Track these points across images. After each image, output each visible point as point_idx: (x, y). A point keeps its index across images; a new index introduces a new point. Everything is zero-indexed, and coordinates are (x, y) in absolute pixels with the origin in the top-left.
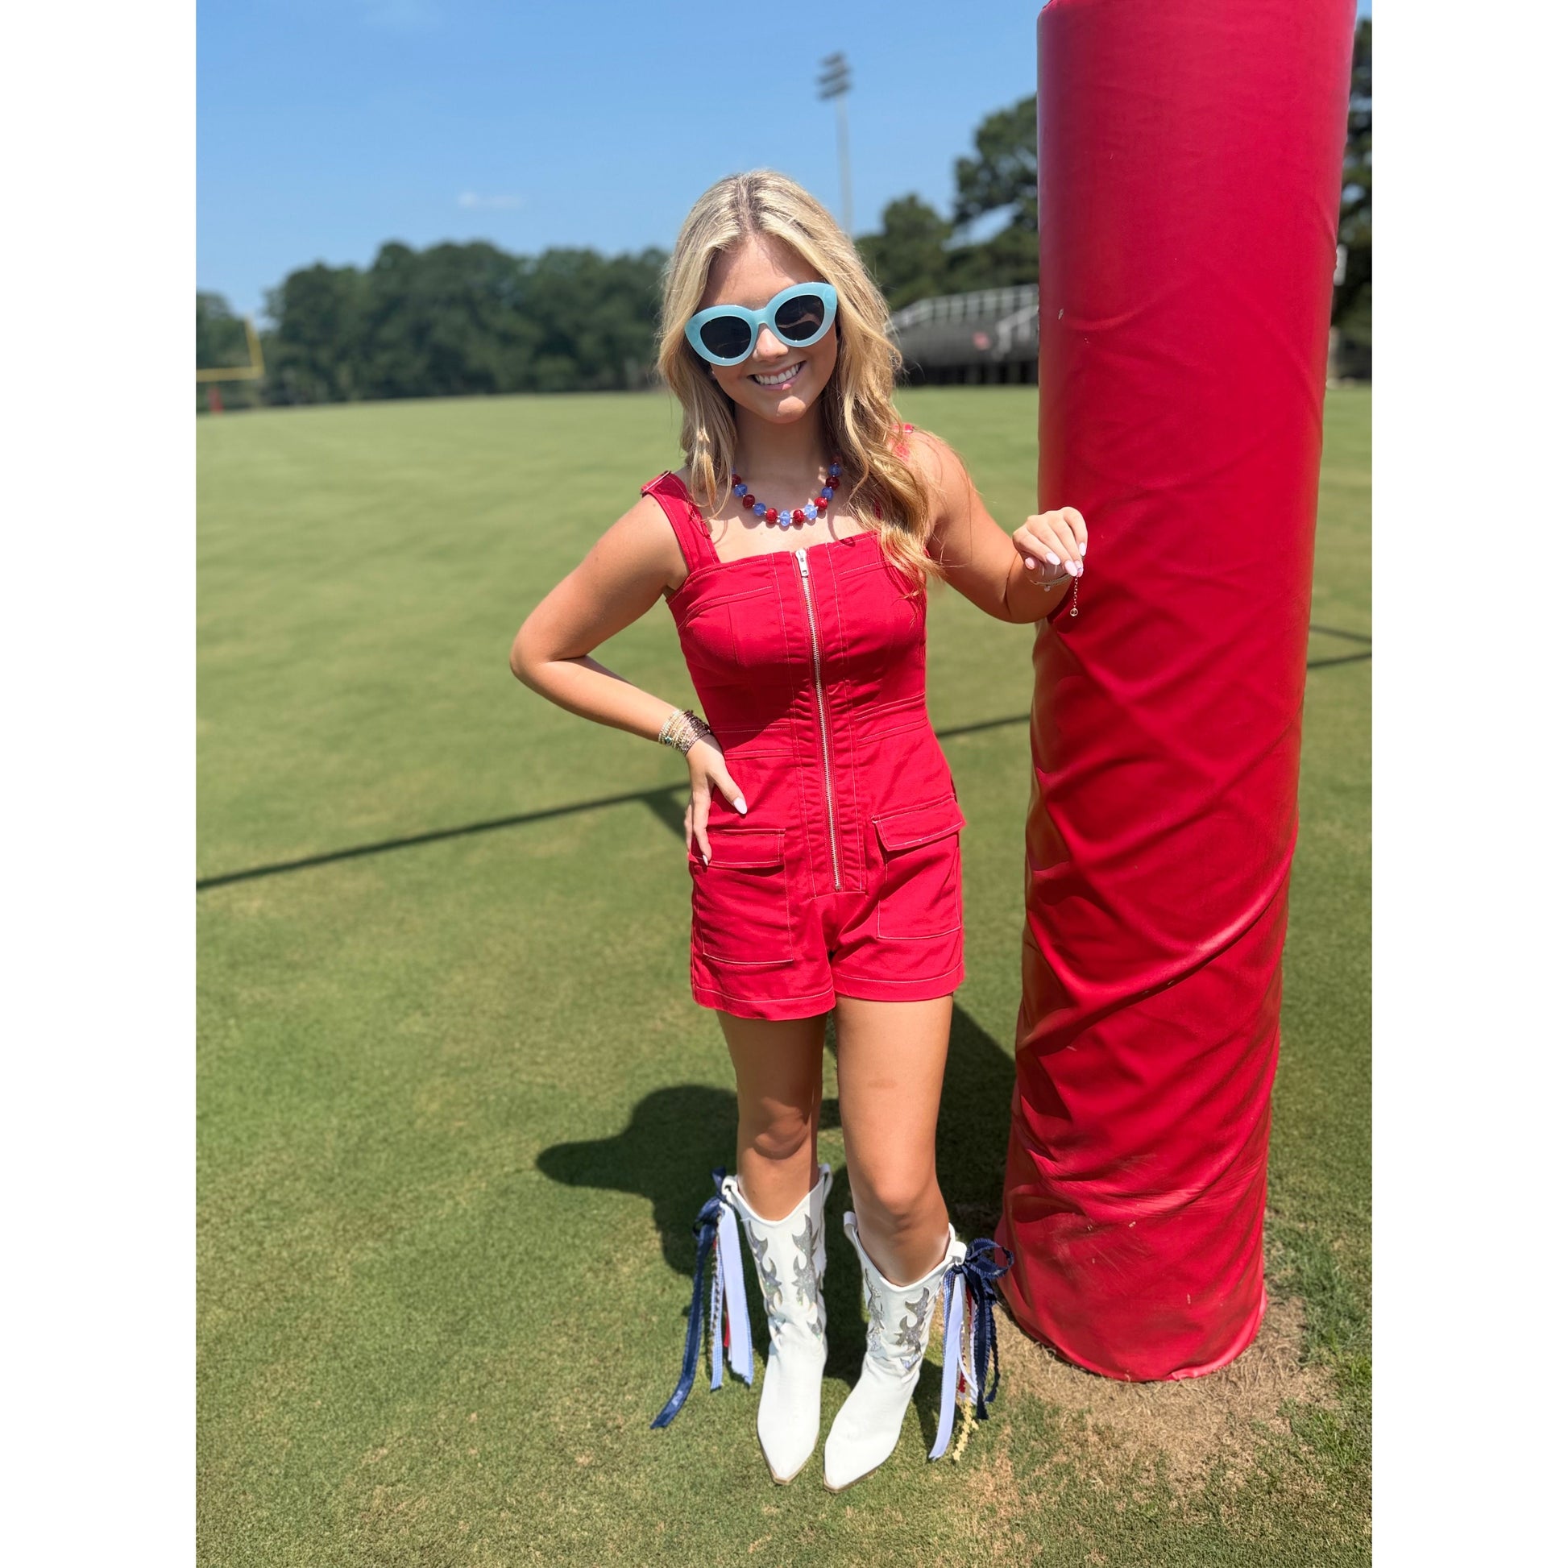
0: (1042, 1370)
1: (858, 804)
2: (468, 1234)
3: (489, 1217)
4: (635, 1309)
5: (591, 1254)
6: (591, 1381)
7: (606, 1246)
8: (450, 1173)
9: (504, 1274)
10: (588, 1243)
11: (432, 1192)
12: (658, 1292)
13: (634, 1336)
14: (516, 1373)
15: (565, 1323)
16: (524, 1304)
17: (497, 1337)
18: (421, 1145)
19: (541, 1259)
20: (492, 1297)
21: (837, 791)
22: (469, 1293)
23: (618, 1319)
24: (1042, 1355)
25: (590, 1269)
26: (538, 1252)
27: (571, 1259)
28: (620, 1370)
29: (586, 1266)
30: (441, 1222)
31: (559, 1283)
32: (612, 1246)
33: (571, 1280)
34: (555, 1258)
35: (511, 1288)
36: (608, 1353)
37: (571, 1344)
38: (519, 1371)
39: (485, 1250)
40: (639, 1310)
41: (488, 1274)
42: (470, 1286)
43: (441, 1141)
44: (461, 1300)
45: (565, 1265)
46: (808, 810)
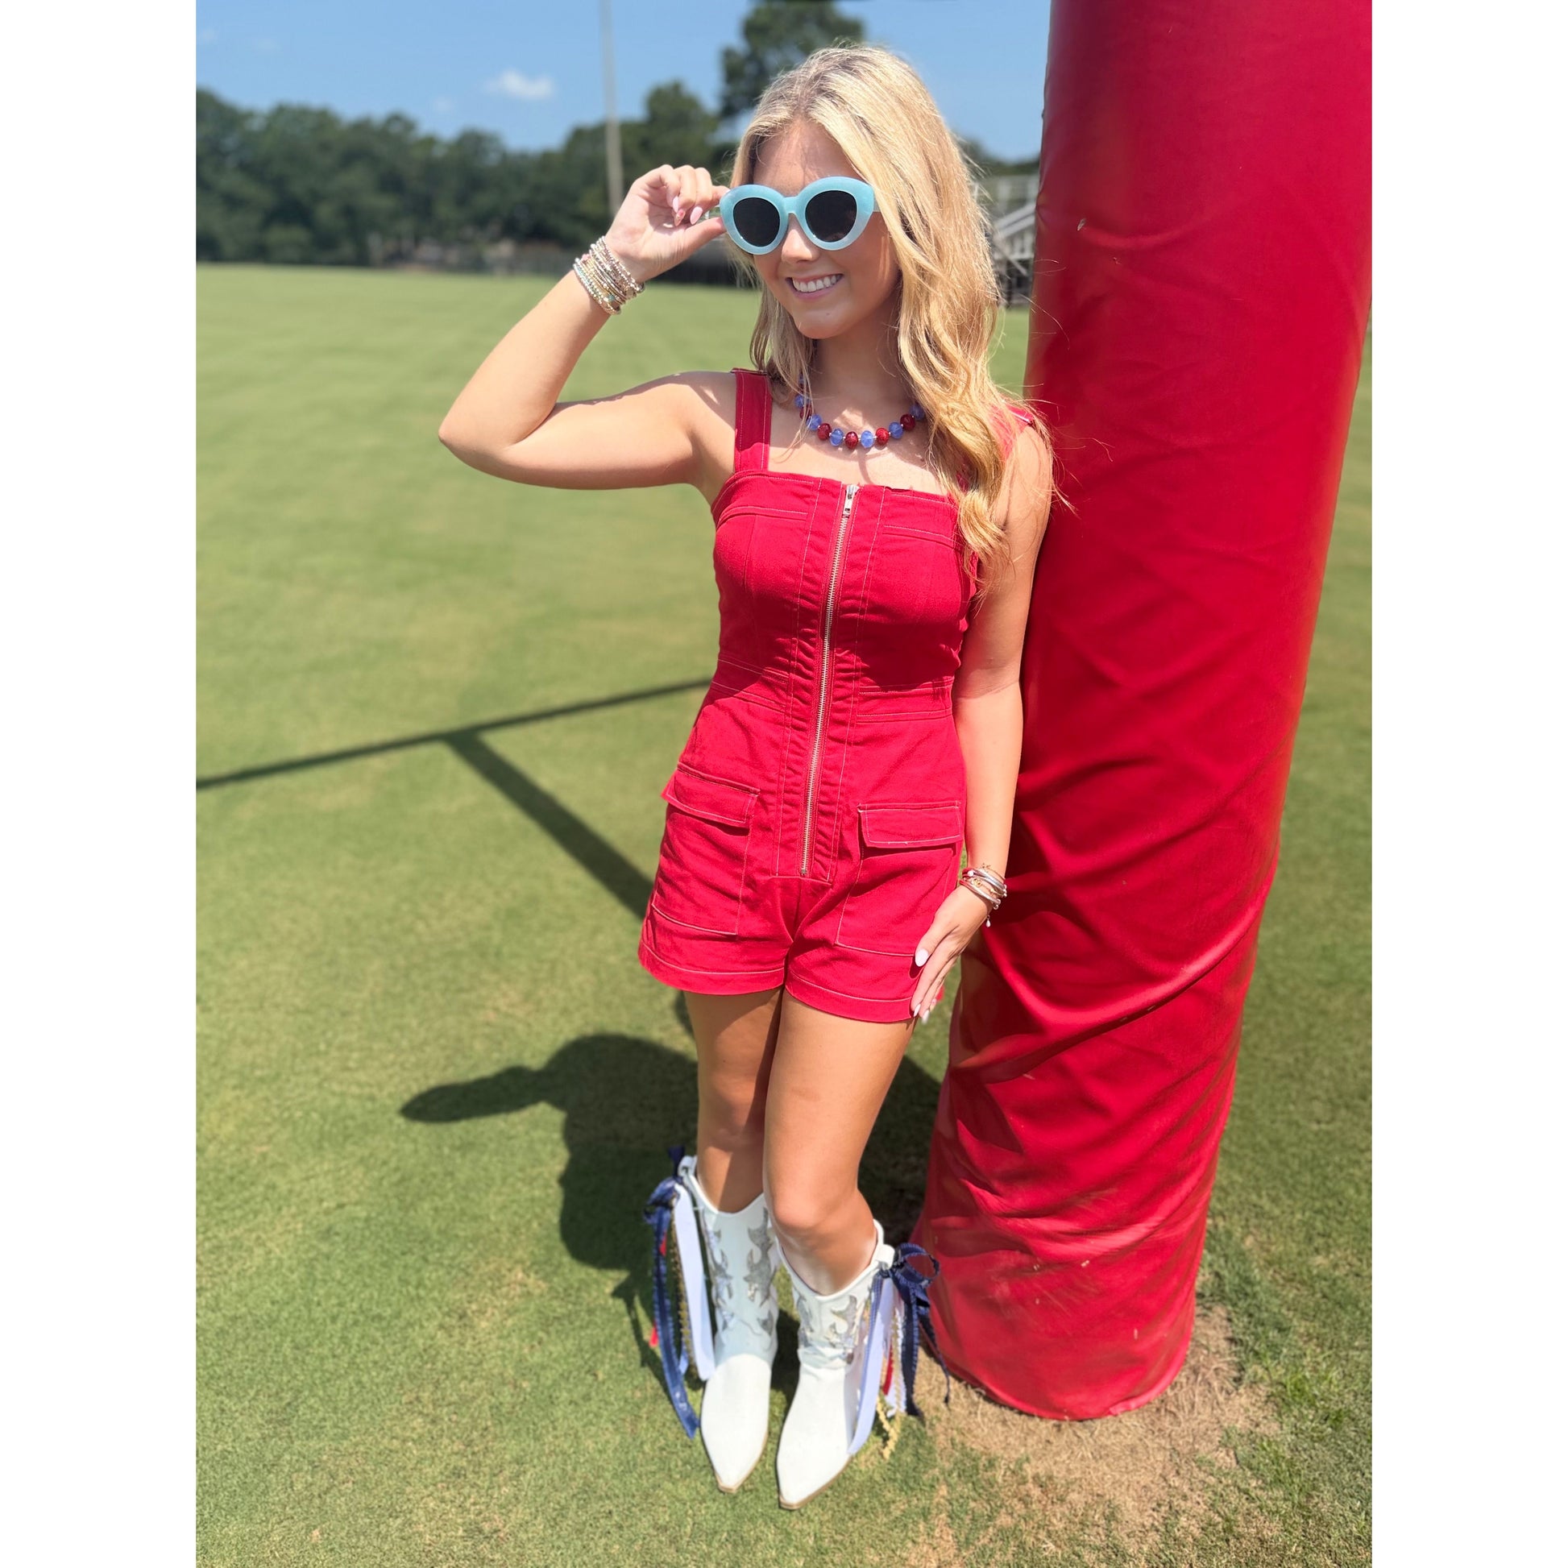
1: (843, 785)
2: (286, 1290)
3: (310, 1265)
4: (501, 1374)
5: (440, 1308)
6: (457, 1473)
7: (458, 1297)
8: (256, 1213)
9: (336, 1341)
10: (436, 1294)
11: (235, 1238)
12: (526, 1351)
13: (504, 1410)
14: (365, 1471)
15: (418, 1399)
16: (365, 1379)
17: (336, 1426)
18: (217, 1179)
19: (380, 1317)
20: (323, 1372)
22: (296, 1370)
23: (481, 1390)
25: (441, 1327)
26: (376, 1311)
27: (417, 1316)
28: (492, 1456)
29: (436, 1323)
30: (251, 1278)
31: (405, 1348)
32: (464, 1295)
33: (420, 1342)
34: (398, 1315)
35: (346, 1358)
36: (475, 1434)
37: (429, 1426)
38: (367, 1468)
39: (310, 1311)
40: (506, 1375)
41: (316, 1342)
42: (295, 1359)
43: (241, 1172)
44: (285, 1379)
45: (410, 1324)
46: (788, 777)
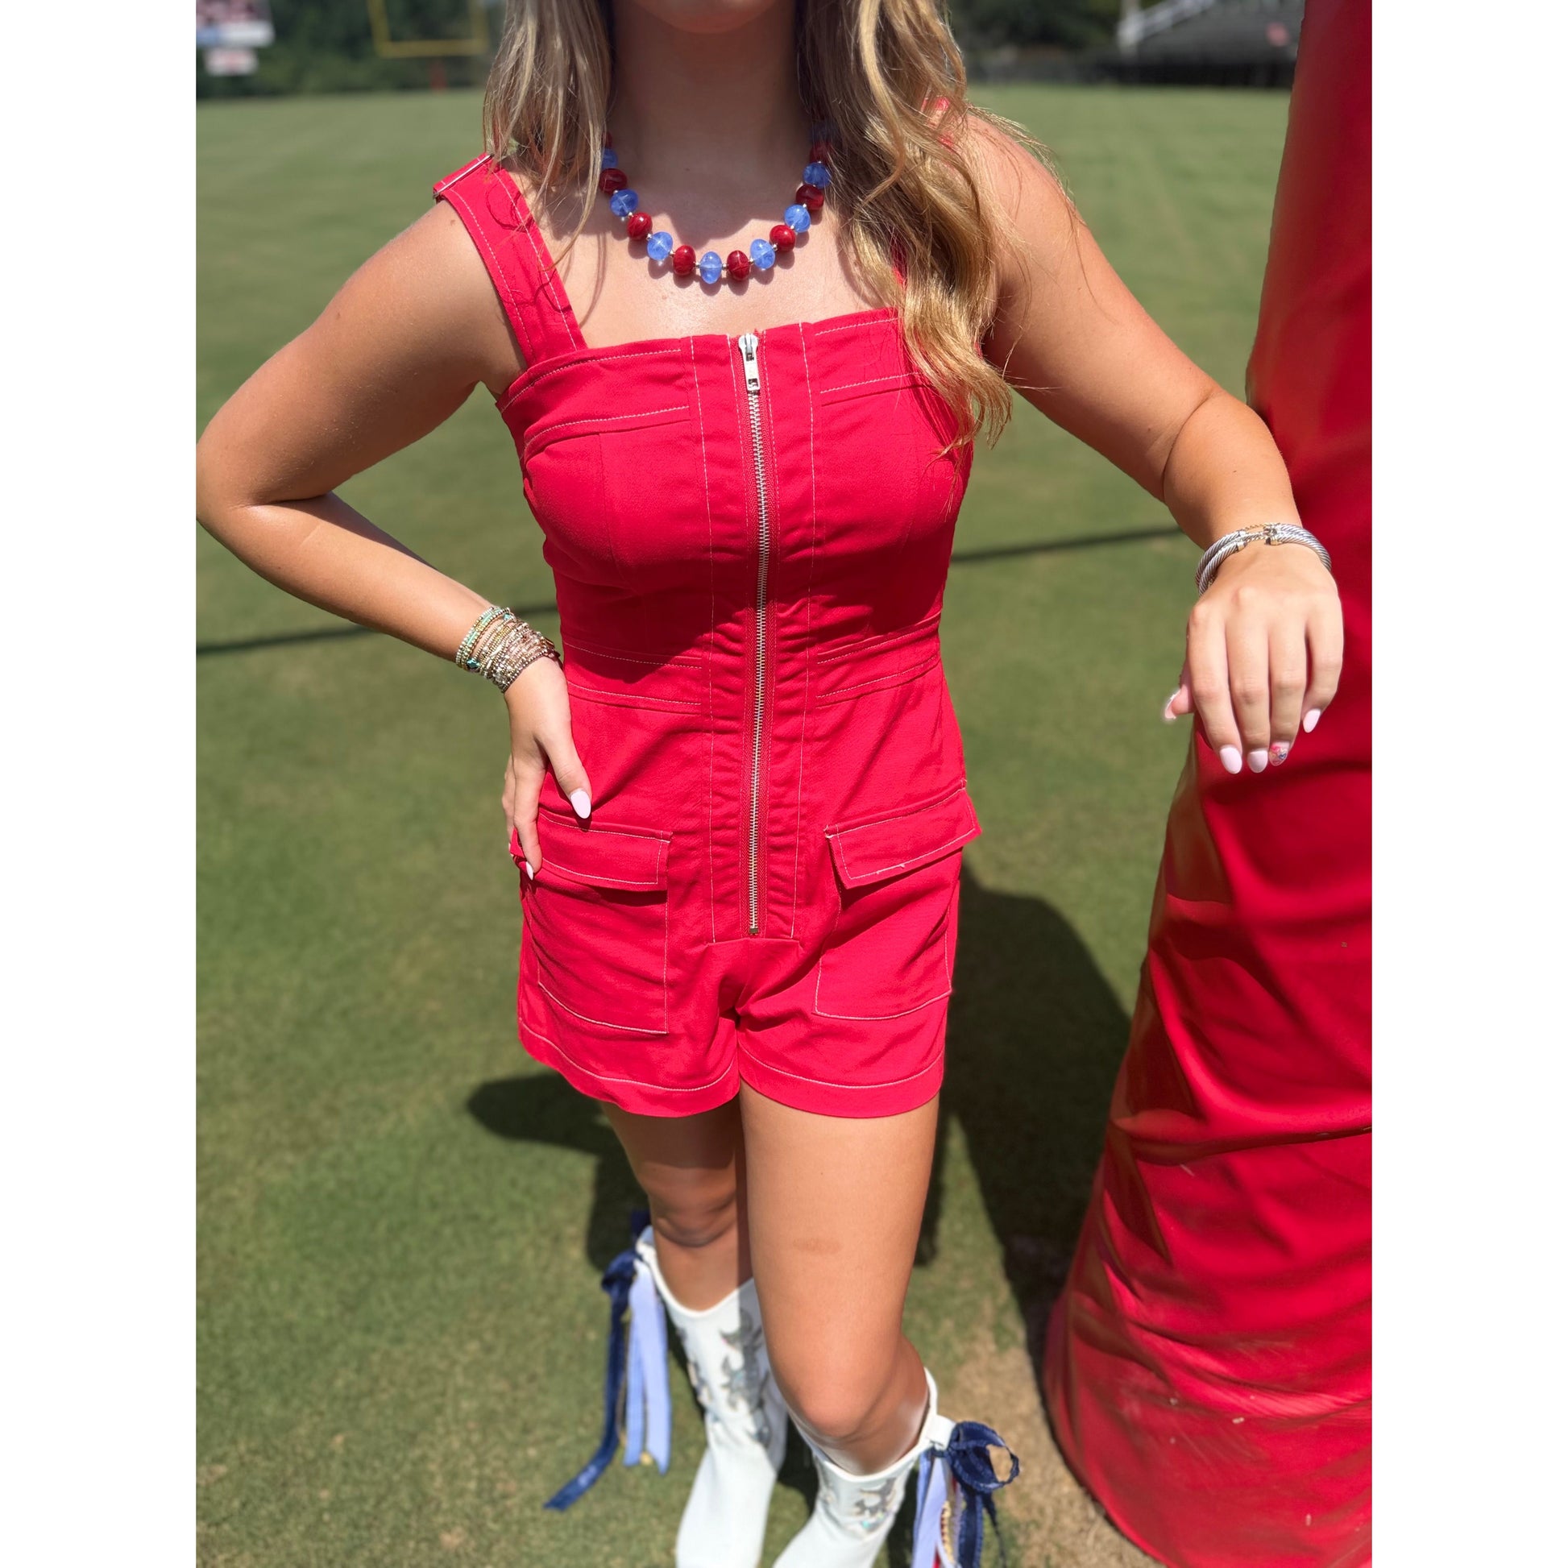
0: (1081, 1530)
1: (803, 804)
21: (770, 781)
24: (1084, 1508)
46: (715, 807)
